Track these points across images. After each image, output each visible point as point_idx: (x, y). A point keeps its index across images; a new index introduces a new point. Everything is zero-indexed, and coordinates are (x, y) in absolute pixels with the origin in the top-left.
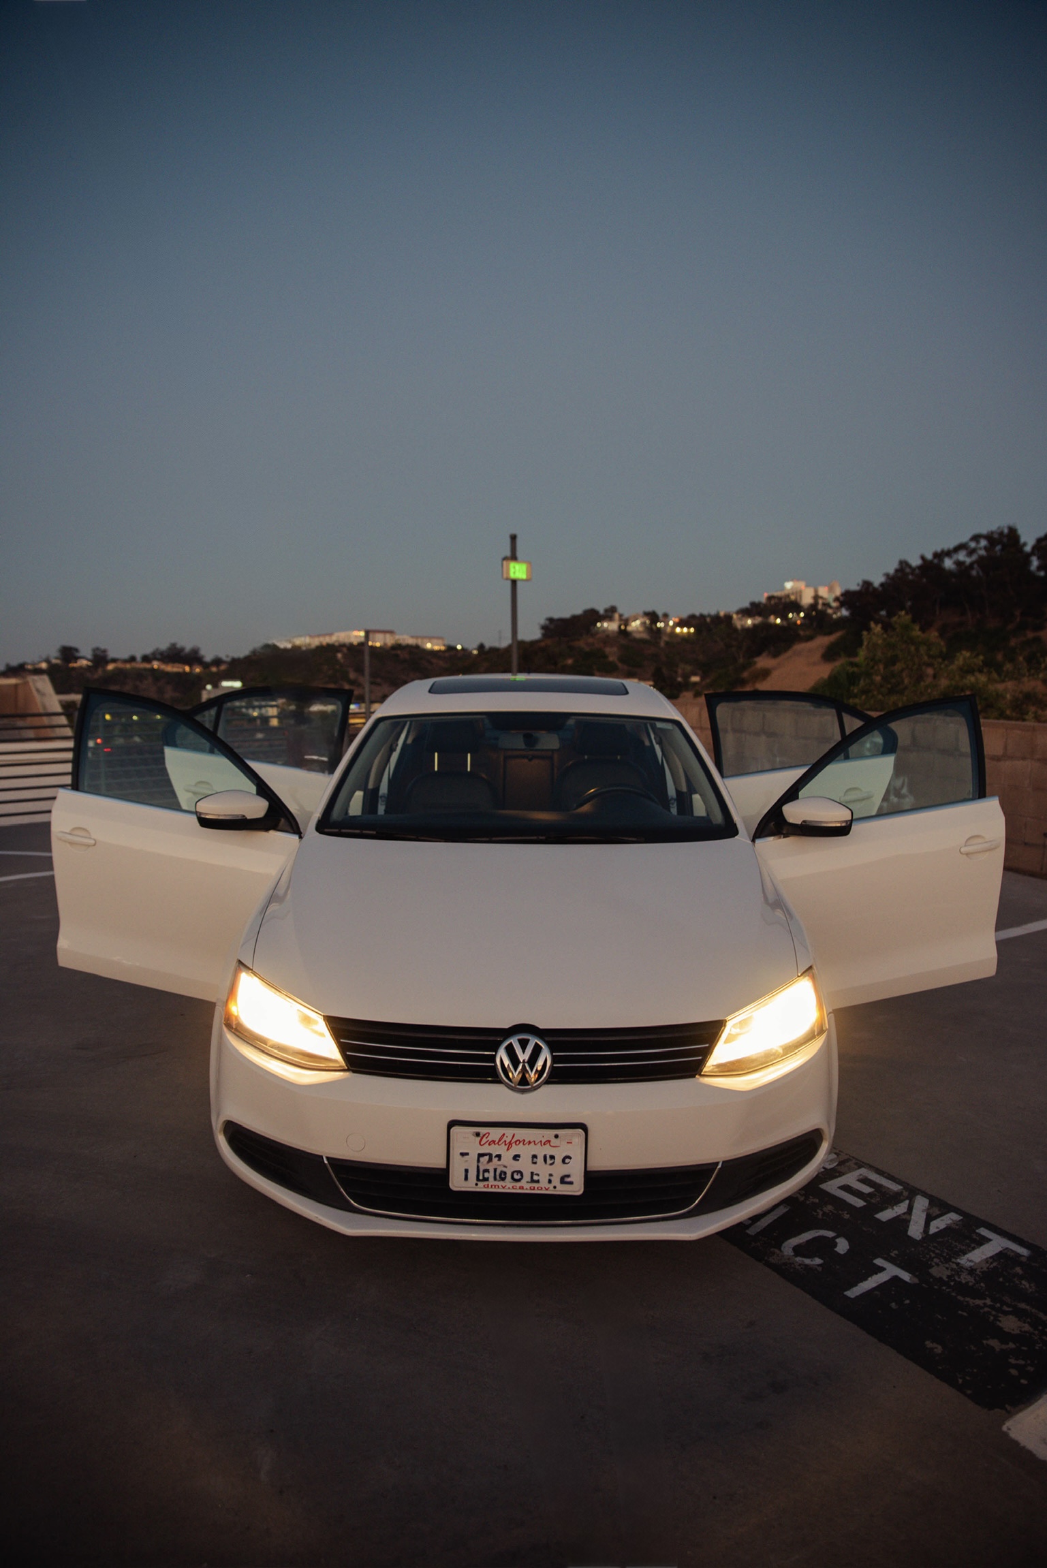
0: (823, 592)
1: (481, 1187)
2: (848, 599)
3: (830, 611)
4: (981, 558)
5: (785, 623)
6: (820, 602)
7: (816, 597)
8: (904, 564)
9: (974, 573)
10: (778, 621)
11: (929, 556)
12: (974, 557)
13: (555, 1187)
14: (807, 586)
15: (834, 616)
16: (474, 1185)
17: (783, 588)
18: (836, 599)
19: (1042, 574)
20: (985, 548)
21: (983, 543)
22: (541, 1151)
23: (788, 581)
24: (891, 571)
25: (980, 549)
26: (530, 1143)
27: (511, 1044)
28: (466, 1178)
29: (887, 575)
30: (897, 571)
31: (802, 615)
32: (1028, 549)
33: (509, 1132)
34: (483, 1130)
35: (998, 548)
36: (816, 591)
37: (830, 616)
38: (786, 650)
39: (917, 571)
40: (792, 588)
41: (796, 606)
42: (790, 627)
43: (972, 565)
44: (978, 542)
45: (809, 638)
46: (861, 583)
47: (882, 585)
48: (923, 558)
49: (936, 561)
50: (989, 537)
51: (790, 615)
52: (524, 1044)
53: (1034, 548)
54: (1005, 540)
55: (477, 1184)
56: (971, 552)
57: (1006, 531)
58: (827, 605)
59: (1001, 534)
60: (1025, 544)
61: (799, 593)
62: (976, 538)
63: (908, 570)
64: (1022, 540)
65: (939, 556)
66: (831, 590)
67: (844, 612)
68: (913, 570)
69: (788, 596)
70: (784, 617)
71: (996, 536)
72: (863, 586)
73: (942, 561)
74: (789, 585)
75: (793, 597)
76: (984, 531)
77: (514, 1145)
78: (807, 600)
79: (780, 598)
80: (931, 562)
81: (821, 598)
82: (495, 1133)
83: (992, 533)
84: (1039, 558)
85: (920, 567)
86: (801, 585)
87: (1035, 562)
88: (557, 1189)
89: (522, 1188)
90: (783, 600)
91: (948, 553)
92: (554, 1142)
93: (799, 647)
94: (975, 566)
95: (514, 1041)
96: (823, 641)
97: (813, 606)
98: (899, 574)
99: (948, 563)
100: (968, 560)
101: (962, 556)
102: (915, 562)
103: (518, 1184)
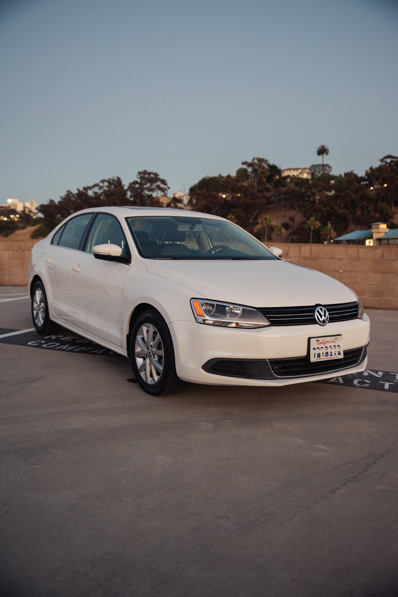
0: (28, 205)
1: (318, 360)
2: (42, 208)
3: (32, 214)
4: (105, 191)
5: (9, 220)
6: (27, 210)
7: (25, 208)
8: (69, 193)
9: (102, 198)
10: (5, 219)
11: (81, 189)
12: (102, 191)
13: (336, 356)
14: (20, 201)
15: (34, 217)
16: (316, 360)
17: (7, 202)
18: (37, 209)
19: (132, 199)
20: (107, 186)
21: (106, 184)
22: (332, 344)
23: (9, 198)
24: (63, 195)
25: (104, 186)
26: (329, 342)
27: (318, 310)
28: (315, 357)
29: (62, 197)
30: (66, 195)
31: (18, 216)
32: (126, 188)
33: (325, 338)
34: (318, 339)
35: (113, 186)
36: (24, 204)
37: (32, 217)
38: (12, 233)
39: (76, 196)
40: (12, 202)
41: (14, 212)
42: (12, 222)
43: (101, 193)
44: (103, 183)
45: (23, 228)
46: (48, 201)
47: (59, 202)
48: (78, 190)
49: (84, 192)
50: (108, 181)
51: (11, 216)
52: (321, 309)
53: (129, 187)
54: (115, 183)
55: (317, 359)
56: (101, 188)
57: (116, 179)
58: (30, 211)
59: (114, 180)
60: (124, 186)
61: (15, 205)
62: (103, 181)
63: (71, 195)
64: (123, 183)
65: (86, 189)
66: (32, 204)
67: (41, 215)
68: (74, 195)
69: (9, 207)
70: (8, 217)
71: (111, 181)
72: (50, 202)
73: (87, 191)
74: (10, 201)
75: (12, 207)
76: (106, 178)
77: (326, 343)
78: (20, 208)
79: (5, 207)
80: (82, 192)
81: (27, 208)
82: (321, 339)
83: (110, 179)
84: (131, 192)
85: (77, 194)
86: (16, 201)
87: (129, 194)
88: (337, 357)
89: (328, 358)
90: (8, 209)
91: (90, 188)
92: (335, 341)
93: (18, 232)
94: (103, 194)
95: (318, 309)
96: (31, 229)
97: (24, 212)
98: (67, 197)
99: (90, 193)
100: (100, 192)
101: (96, 190)
102: (75, 192)
103: (327, 357)
